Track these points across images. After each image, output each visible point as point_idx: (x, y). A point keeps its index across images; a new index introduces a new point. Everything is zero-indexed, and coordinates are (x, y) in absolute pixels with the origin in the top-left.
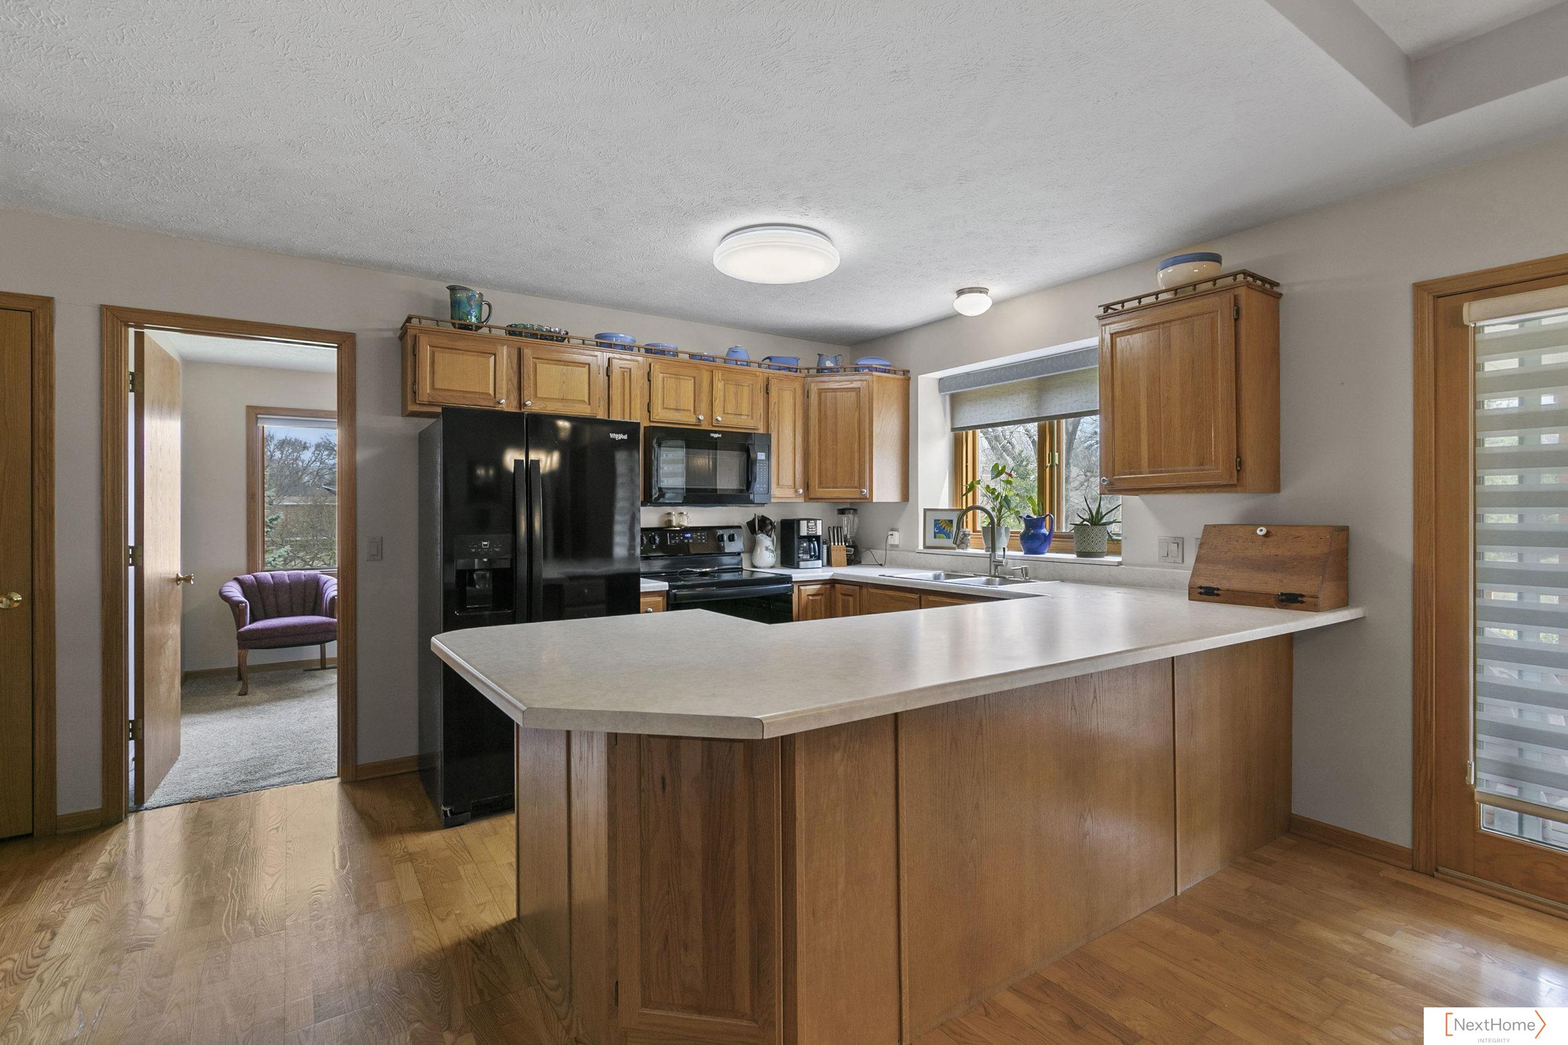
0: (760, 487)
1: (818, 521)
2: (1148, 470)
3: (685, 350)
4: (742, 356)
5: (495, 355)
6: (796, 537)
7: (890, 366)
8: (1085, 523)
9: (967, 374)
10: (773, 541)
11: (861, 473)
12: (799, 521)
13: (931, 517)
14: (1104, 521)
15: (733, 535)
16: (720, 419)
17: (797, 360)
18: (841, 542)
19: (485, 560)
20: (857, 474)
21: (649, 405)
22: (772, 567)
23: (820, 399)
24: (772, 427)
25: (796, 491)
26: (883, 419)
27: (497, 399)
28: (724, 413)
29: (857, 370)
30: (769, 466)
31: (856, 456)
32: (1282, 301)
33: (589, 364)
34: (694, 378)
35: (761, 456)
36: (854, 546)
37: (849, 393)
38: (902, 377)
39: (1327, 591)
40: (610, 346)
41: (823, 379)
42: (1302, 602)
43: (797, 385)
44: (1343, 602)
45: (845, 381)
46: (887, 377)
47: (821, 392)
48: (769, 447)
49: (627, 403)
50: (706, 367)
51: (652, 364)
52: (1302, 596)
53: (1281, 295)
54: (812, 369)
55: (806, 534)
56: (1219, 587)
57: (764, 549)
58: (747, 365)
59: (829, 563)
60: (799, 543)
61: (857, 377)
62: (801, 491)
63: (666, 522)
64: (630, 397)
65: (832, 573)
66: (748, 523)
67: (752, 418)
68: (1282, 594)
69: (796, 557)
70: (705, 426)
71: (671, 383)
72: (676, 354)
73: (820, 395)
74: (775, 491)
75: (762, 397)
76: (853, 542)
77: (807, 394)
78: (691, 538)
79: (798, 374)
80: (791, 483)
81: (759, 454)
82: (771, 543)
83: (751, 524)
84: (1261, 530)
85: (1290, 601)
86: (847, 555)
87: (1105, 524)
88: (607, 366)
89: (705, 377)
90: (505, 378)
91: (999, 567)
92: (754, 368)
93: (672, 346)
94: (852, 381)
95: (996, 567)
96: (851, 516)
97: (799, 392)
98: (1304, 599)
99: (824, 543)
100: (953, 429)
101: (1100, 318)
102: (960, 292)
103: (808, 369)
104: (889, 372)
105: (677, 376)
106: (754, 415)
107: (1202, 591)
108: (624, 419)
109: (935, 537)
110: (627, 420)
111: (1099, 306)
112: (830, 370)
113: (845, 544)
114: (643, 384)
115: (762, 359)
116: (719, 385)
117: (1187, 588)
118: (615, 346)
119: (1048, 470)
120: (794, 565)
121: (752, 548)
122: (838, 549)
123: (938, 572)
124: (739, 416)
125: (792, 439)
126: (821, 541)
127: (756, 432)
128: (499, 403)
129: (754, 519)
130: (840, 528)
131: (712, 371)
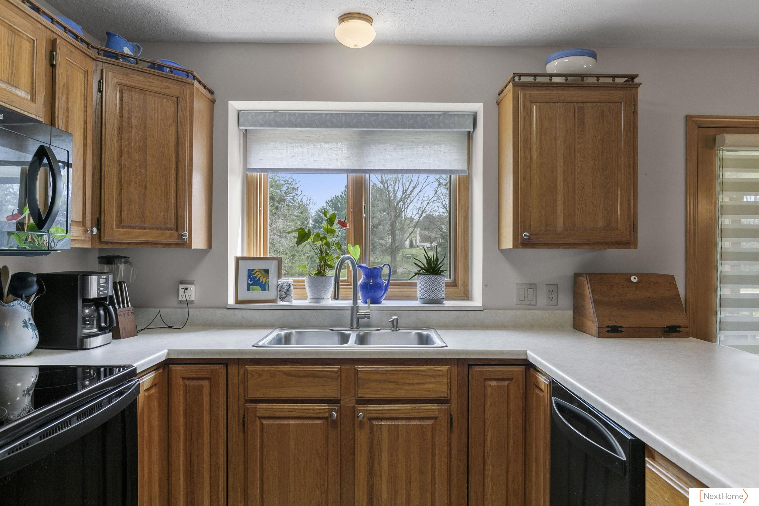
1: (109, 276)
2: (563, 228)
13: (245, 266)
18: (128, 303)
20: (174, 213)
23: (121, 99)
25: (87, 231)
37: (164, 102)
38: (210, 97)
42: (679, 331)
43: (89, 68)
46: (202, 92)
47: (121, 90)
52: (679, 327)
55: (95, 296)
56: (622, 325)
62: (93, 231)
67: (33, 100)
68: (667, 327)
73: (120, 92)
75: (46, 70)
79: (89, 51)
80: (80, 217)
84: (635, 278)
85: (672, 331)
98: (681, 329)
100: (246, 170)
102: (348, 16)
103: (96, 49)
107: (609, 329)
109: (249, 290)
112: (127, 60)
122: (126, 313)
125: (81, 150)
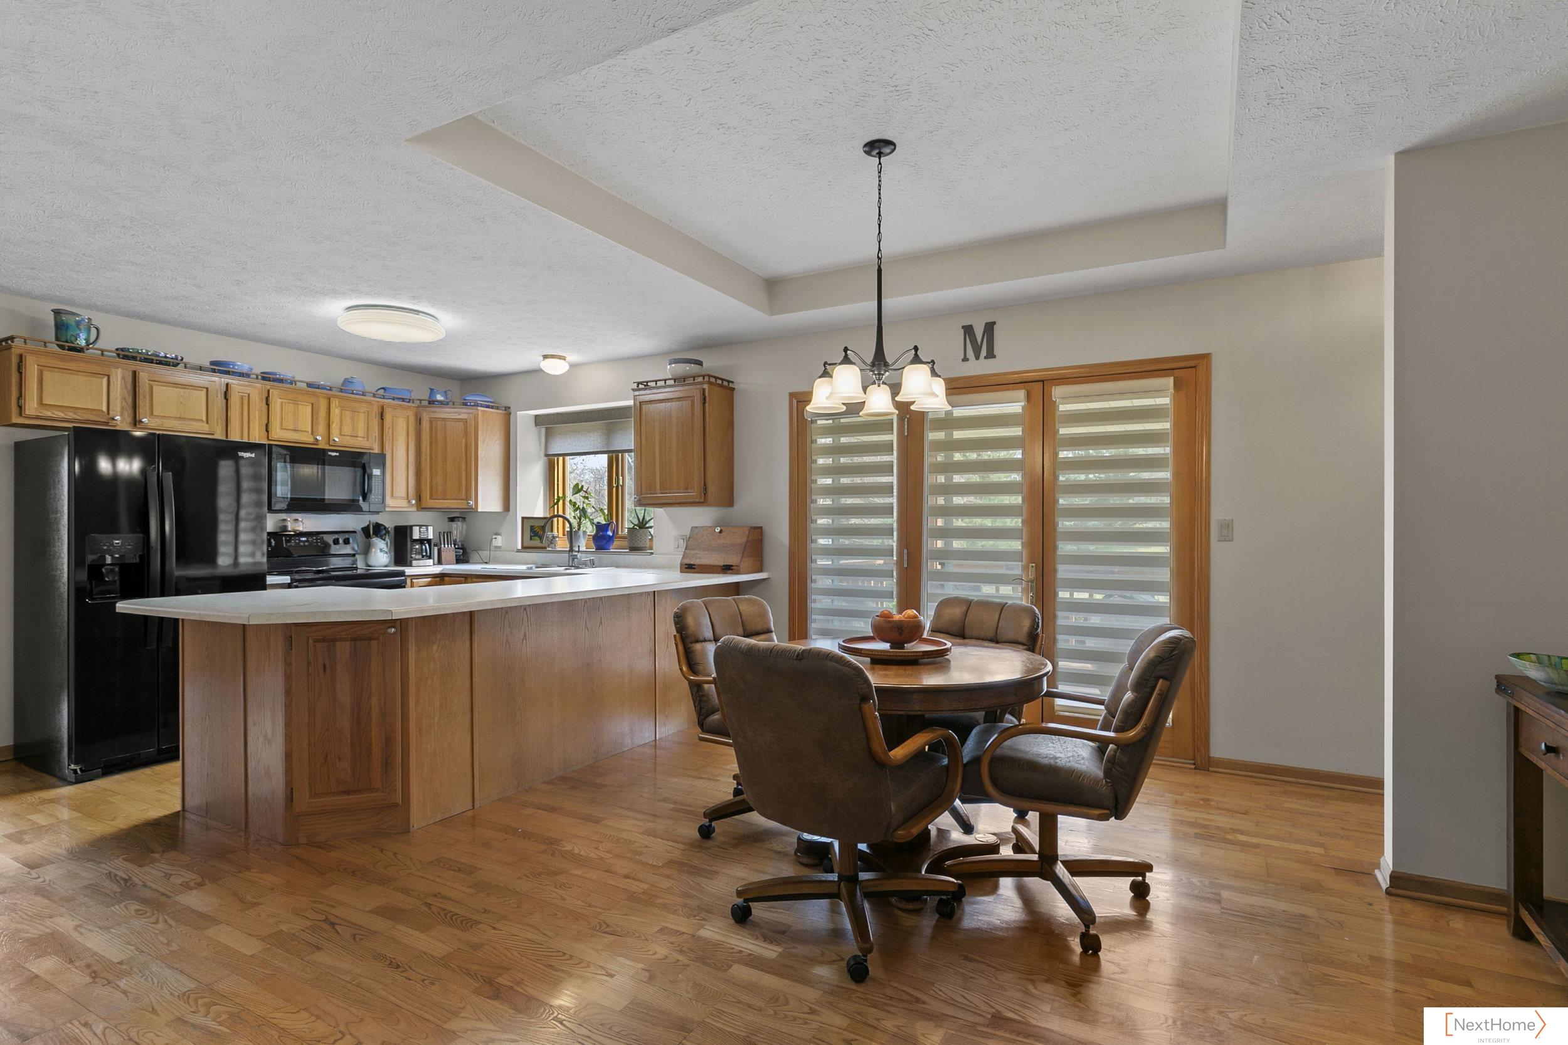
0: (375, 498)
1: (429, 527)
2: (660, 492)
3: (303, 380)
4: (357, 387)
5: (109, 376)
6: (409, 539)
7: (494, 403)
8: (636, 527)
9: (557, 414)
10: (387, 544)
11: (467, 486)
12: (411, 527)
13: (528, 524)
14: (647, 525)
15: (348, 539)
16: (337, 440)
17: (410, 392)
18: (451, 545)
19: (117, 556)
20: (464, 489)
21: (267, 425)
22: (386, 566)
23: (431, 426)
24: (387, 449)
25: (409, 502)
26: (487, 445)
27: (110, 416)
28: (341, 435)
29: (465, 404)
30: (383, 481)
31: (464, 474)
32: (735, 392)
33: (207, 389)
34: (312, 404)
35: (376, 472)
36: (463, 548)
37: (457, 424)
38: (504, 412)
39: (747, 563)
40: (227, 373)
41: (434, 409)
42: (732, 569)
43: (411, 414)
44: (760, 571)
45: (454, 413)
46: (491, 412)
47: (432, 421)
48: (384, 464)
49: (246, 424)
50: (323, 395)
51: (271, 391)
52: (732, 566)
53: (734, 389)
54: (424, 400)
55: (418, 538)
56: (695, 564)
57: (379, 551)
58: (363, 395)
59: (440, 562)
60: (412, 546)
61: (465, 411)
62: (414, 502)
63: (281, 527)
64: (249, 418)
65: (441, 569)
66: (363, 529)
67: (368, 440)
68: (724, 565)
69: (409, 557)
70: (322, 445)
71: (289, 407)
72: (293, 382)
73: (431, 423)
74: (389, 501)
75: (377, 422)
76: (462, 545)
77: (419, 421)
78: (307, 541)
79: (411, 404)
80: (404, 494)
81: (374, 470)
82: (385, 545)
83: (366, 531)
84: (718, 529)
85: (727, 569)
86: (456, 555)
87: (648, 528)
88: (225, 390)
89: (323, 403)
90: (119, 397)
91: (575, 560)
92: (369, 398)
93: (289, 375)
94: (459, 414)
95: (573, 559)
96: (460, 523)
97: (412, 419)
99: (435, 545)
100: (546, 455)
101: (634, 390)
102: (545, 357)
103: (421, 400)
104: (492, 407)
105: (295, 402)
106: (370, 437)
107: (687, 566)
108: (242, 439)
109: (531, 539)
110: (245, 440)
111: (634, 383)
112: (441, 402)
113: (455, 546)
114: (262, 407)
115: (375, 390)
116: (336, 411)
117: (679, 566)
118: (234, 373)
119: (614, 489)
120: (407, 564)
121: (367, 550)
122: (448, 550)
123: (530, 566)
124: (355, 438)
125: (405, 458)
126: (432, 544)
127: (372, 451)
128: (113, 419)
129: (369, 526)
130: (450, 533)
131: (330, 399)
